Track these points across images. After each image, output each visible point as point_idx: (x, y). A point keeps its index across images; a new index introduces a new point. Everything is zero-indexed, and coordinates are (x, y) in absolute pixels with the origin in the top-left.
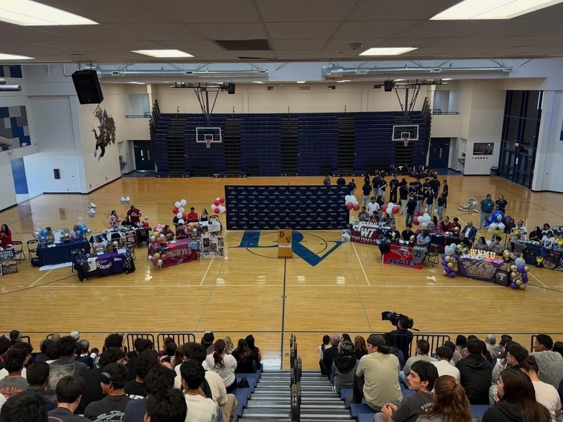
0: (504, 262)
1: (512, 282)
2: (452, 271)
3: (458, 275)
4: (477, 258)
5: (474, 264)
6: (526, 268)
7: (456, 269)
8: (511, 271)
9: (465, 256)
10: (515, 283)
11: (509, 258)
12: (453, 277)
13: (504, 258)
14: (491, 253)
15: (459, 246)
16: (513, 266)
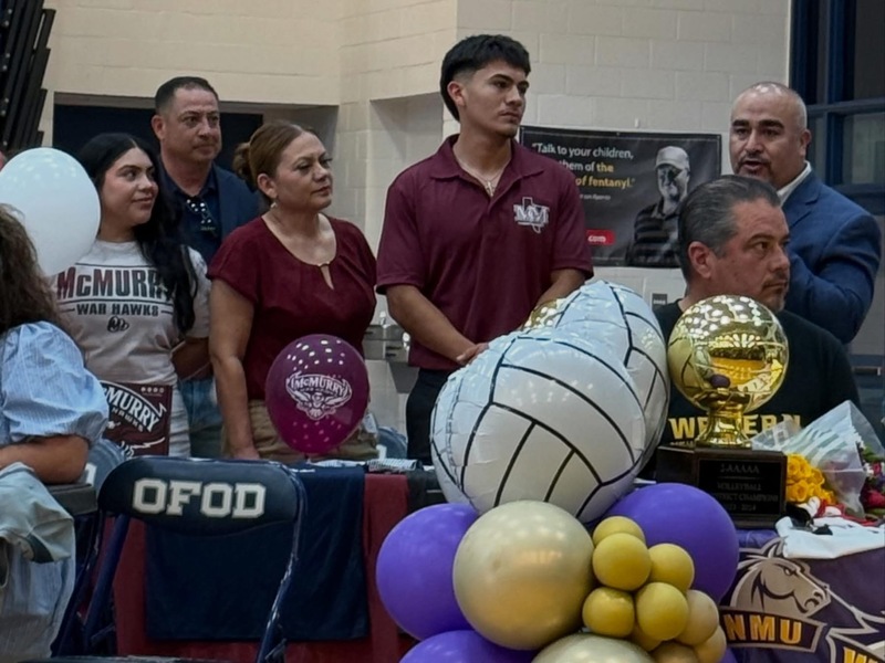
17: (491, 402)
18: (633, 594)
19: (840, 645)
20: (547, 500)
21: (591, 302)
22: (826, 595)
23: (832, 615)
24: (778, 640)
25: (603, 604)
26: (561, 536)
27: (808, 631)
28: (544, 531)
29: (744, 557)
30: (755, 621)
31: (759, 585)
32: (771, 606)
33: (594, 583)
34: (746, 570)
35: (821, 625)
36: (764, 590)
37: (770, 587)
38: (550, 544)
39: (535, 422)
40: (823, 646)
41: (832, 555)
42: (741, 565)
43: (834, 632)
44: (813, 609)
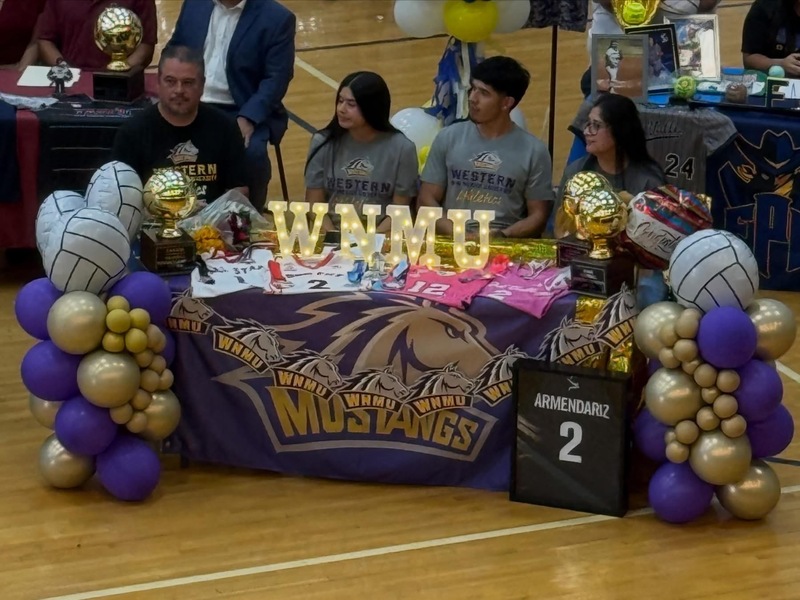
0: (579, 286)
1: (663, 461)
2: (122, 434)
3: (185, 464)
4: (337, 280)
5: (317, 339)
6: (769, 315)
7: (160, 409)
8: (644, 366)
9: (225, 278)
10: (687, 467)
11: (618, 241)
12: (138, 494)
13: (570, 253)
14: (459, 216)
15: (166, 182)
16: (658, 319)
17: (61, 249)
18: (123, 335)
19: (217, 332)
20: (86, 290)
21: (105, 181)
22: (212, 312)
23: (214, 320)
24: (191, 329)
25: (111, 340)
26: (91, 308)
27: (204, 327)
28: (84, 307)
29: (174, 296)
30: (181, 321)
31: (182, 307)
32: (188, 316)
33: (107, 330)
34: (175, 302)
35: (209, 325)
36: (185, 310)
37: (187, 309)
38: (88, 312)
39: (81, 257)
40: (210, 333)
41: (213, 295)
42: (174, 299)
43: (215, 327)
44: (206, 318)
